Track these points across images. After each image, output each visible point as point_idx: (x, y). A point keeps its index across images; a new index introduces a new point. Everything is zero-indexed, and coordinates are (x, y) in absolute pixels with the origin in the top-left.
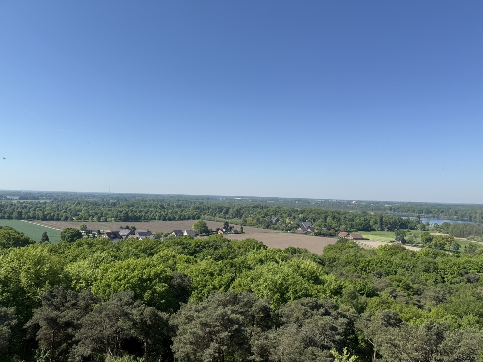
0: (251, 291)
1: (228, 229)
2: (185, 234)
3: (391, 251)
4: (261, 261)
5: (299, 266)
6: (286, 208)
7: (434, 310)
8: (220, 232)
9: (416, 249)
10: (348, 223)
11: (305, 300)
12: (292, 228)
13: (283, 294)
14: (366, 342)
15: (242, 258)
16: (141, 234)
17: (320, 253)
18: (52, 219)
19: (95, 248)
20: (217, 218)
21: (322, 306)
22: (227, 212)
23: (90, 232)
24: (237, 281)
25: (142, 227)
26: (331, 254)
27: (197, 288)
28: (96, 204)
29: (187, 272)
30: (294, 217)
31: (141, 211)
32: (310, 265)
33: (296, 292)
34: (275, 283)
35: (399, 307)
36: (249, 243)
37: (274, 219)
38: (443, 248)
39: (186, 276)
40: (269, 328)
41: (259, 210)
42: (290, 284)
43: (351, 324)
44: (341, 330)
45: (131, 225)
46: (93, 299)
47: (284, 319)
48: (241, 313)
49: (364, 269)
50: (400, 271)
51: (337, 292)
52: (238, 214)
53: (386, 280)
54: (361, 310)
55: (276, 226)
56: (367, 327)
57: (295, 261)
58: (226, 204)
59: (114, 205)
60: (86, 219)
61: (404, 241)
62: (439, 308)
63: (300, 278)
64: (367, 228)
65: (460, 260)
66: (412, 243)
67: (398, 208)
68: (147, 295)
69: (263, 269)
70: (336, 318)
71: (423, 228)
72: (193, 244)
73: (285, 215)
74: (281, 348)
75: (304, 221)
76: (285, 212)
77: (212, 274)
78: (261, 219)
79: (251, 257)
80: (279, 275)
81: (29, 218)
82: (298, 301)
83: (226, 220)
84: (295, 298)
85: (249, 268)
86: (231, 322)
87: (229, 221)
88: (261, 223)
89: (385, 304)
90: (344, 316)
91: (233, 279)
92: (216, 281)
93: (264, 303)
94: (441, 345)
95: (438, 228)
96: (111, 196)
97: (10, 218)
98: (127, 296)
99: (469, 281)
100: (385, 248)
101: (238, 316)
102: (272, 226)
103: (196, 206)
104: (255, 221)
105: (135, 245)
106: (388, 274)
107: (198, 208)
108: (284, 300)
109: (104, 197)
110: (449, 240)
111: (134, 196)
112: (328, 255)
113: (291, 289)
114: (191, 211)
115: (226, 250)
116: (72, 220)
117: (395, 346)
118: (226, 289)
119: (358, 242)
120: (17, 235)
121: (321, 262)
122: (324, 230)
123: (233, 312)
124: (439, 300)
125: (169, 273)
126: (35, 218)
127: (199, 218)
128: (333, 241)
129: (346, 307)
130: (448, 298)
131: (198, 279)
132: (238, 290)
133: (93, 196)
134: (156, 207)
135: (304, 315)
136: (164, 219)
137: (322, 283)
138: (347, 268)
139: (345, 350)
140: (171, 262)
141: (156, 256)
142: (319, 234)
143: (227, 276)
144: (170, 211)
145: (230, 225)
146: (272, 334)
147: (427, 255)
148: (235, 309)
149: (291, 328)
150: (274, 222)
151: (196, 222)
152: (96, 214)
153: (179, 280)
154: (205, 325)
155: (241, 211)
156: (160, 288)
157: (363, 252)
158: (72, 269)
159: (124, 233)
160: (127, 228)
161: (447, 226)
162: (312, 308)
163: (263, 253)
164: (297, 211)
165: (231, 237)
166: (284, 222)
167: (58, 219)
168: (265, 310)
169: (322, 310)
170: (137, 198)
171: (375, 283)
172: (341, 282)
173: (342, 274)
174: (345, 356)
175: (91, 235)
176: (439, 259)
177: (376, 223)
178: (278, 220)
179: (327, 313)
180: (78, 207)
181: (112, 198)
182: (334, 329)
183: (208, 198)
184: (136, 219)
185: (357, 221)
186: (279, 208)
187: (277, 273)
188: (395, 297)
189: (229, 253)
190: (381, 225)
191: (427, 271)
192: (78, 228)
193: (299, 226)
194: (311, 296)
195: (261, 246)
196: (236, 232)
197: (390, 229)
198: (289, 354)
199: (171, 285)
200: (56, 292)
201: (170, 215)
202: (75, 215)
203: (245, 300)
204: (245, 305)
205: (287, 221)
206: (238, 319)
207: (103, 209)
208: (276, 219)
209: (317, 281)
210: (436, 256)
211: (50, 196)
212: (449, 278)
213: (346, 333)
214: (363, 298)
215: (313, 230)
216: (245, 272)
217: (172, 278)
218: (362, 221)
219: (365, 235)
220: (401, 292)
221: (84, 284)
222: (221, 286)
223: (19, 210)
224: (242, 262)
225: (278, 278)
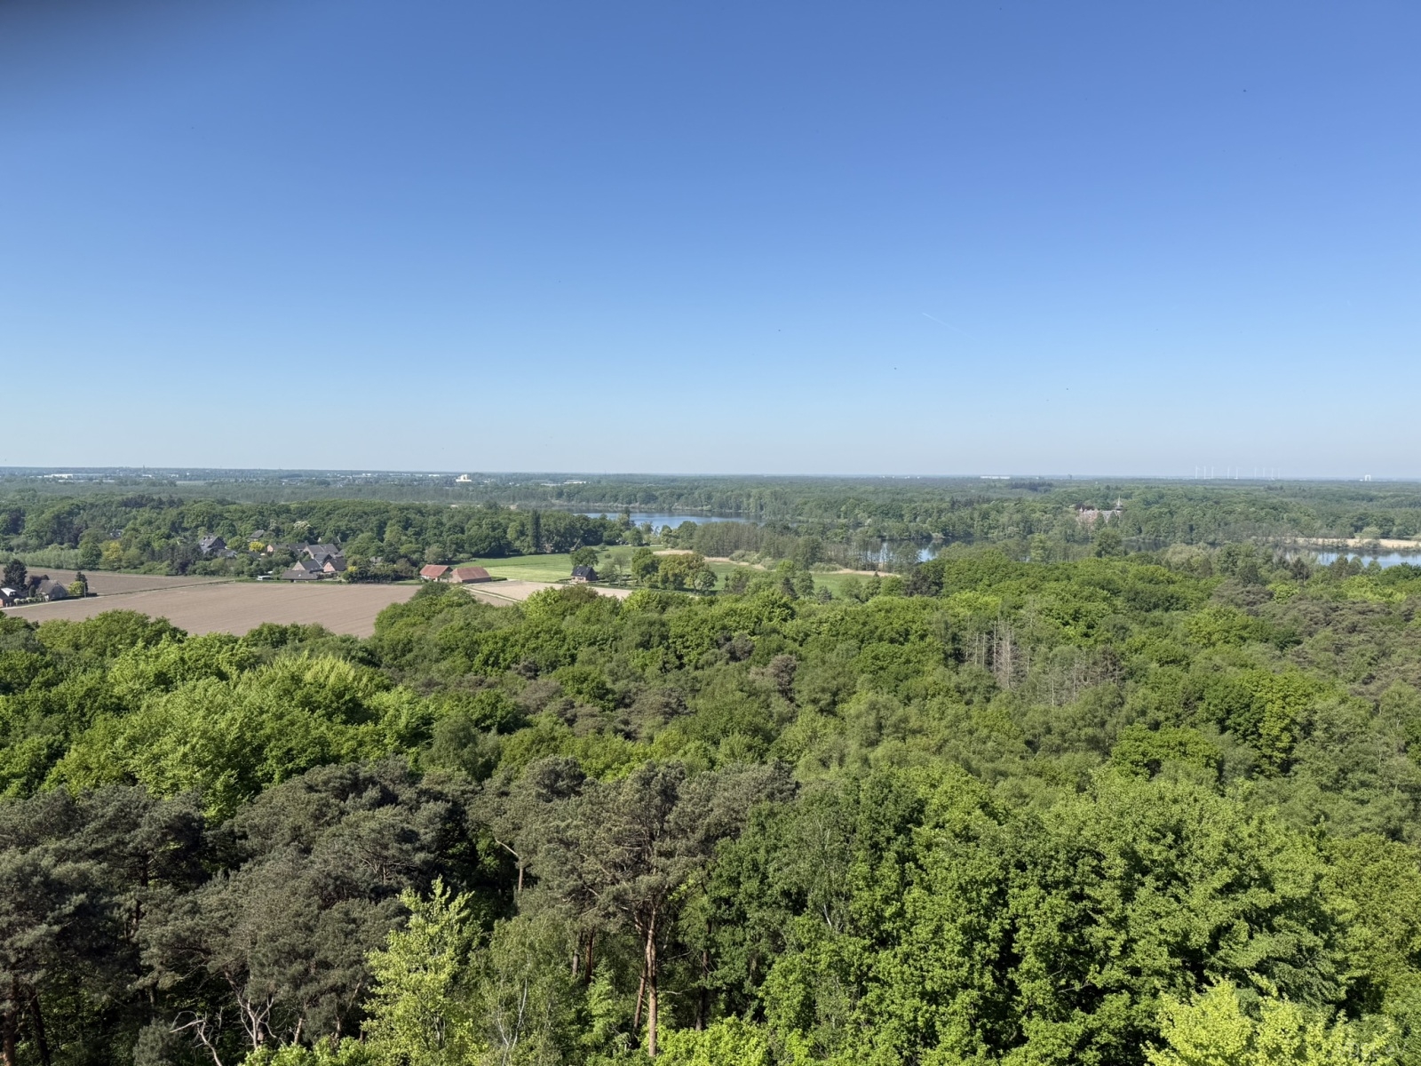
0: (130, 779)
1: (23, 585)
3: (561, 603)
4: (164, 681)
5: (296, 680)
6: (247, 503)
7: (660, 736)
9: (622, 594)
10: (447, 538)
11: (319, 774)
12: (271, 565)
13: (244, 772)
14: (498, 852)
15: (88, 680)
17: (365, 632)
21: (371, 781)
22: (13, 526)
24: (72, 756)
26: (399, 632)
30: (278, 532)
32: (332, 670)
33: (289, 755)
34: (216, 742)
35: (579, 744)
36: (115, 627)
37: (205, 543)
38: (680, 586)
40: (203, 878)
41: (146, 513)
42: (269, 738)
43: (456, 813)
44: (427, 836)
47: (253, 842)
48: (97, 855)
49: (492, 661)
50: (584, 653)
51: (417, 735)
52: (63, 529)
53: (548, 681)
54: (483, 771)
55: (213, 564)
56: (499, 812)
57: (285, 663)
58: (10, 497)
61: (592, 577)
62: (672, 731)
63: (302, 715)
64: (501, 550)
65: (716, 610)
66: (611, 580)
67: (579, 489)
69: (175, 704)
70: (414, 807)
71: (638, 539)
73: (243, 527)
74: (246, 927)
75: (313, 542)
76: (244, 515)
78: (156, 545)
79: (123, 673)
80: (229, 715)
82: (296, 780)
83: (14, 556)
84: (287, 775)
85: (119, 708)
86: (58, 889)
87: (26, 557)
88: (156, 556)
89: (548, 742)
90: (438, 797)
91: (56, 753)
93: (178, 809)
94: (670, 817)
95: (671, 538)
99: (734, 657)
100: (546, 599)
101: (83, 866)
102: (200, 564)
104: (133, 551)
106: (553, 666)
108: (249, 785)
110: (694, 566)
112: (390, 635)
113: (272, 752)
115: (21, 659)
117: (567, 844)
118: (28, 789)
119: (476, 590)
121: (370, 659)
122: (378, 564)
123: (62, 856)
124: (671, 712)
128: (403, 593)
129: (443, 773)
130: (689, 703)
132: (76, 786)
135: (318, 817)
137: (374, 716)
138: (444, 665)
139: (438, 885)
142: (363, 577)
143: (29, 745)
145: (32, 571)
146: (211, 896)
147: (644, 606)
148: (73, 845)
149: (278, 862)
150: (205, 549)
155: (77, 521)
157: (489, 616)
161: (689, 529)
162: (342, 794)
163: (170, 653)
164: (288, 511)
165: (41, 613)
166: (242, 548)
168: (186, 828)
169: (372, 793)
171: (521, 692)
172: (428, 703)
173: (430, 684)
174: (438, 901)
176: (672, 613)
177: (522, 533)
178: (220, 543)
179: (388, 798)
182: (408, 836)
185: (473, 531)
186: (222, 502)
187: (224, 709)
188: (571, 722)
189: (33, 670)
190: (537, 537)
191: (645, 645)
193: (294, 558)
194: (337, 759)
195: (158, 632)
196: (59, 595)
197: (560, 549)
198: (272, 938)
203: (110, 811)
204: (111, 826)
205: (254, 544)
206: (83, 875)
208: (213, 539)
209: (356, 712)
210: (664, 606)
212: (693, 655)
213: (443, 842)
214: (492, 738)
215: (340, 565)
216: (100, 723)
218: (485, 530)
219: (494, 568)
220: (586, 706)
222: (6, 781)
224: (90, 693)
225: (228, 725)
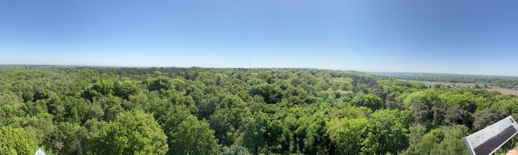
1: (486, 86)
2: (471, 88)
4: (501, 99)
5: (515, 101)
6: (508, 80)
8: (483, 88)
12: (511, 87)
15: (494, 97)
16: (457, 87)
18: (431, 81)
19: (446, 90)
20: (482, 83)
22: (485, 81)
23: (442, 85)
24: (493, 105)
25: (457, 84)
27: (479, 106)
28: (443, 77)
29: (475, 100)
30: (512, 84)
31: (457, 80)
33: (515, 110)
34: (507, 107)
36: (495, 92)
37: (503, 84)
39: (475, 102)
41: (498, 80)
42: (513, 108)
45: (454, 84)
46: (448, 106)
52: (490, 82)
55: (504, 87)
58: (485, 78)
59: (448, 77)
60: (440, 81)
68: (463, 106)
69: (503, 102)
72: (475, 91)
73: (508, 83)
75: (515, 85)
76: (508, 81)
77: (484, 102)
78: (498, 84)
79: (497, 97)
80: (509, 104)
81: (425, 81)
83: (485, 84)
85: (497, 101)
87: (486, 84)
88: (498, 85)
91: (492, 104)
92: (485, 104)
96: (447, 74)
97: (421, 80)
98: (458, 106)
101: (496, 117)
102: (503, 86)
103: (474, 78)
104: (496, 84)
105: (457, 90)
107: (475, 79)
109: (445, 75)
111: (454, 75)
113: (513, 109)
114: (473, 80)
115: (487, 94)
116: (437, 81)
118: (489, 108)
120: (424, 85)
125: (470, 100)
126: (427, 81)
127: (475, 83)
131: (479, 103)
133: (442, 74)
134: (461, 78)
136: (464, 83)
140: (469, 96)
141: (464, 94)
143: (489, 103)
144: (466, 80)
145: (487, 86)
150: (503, 85)
151: (475, 84)
152: (443, 80)
153: (473, 103)
154: (485, 118)
155: (491, 81)
156: (467, 105)
158: (441, 96)
159: (452, 86)
160: (453, 85)
163: (501, 96)
164: (513, 81)
165: (488, 90)
166: (507, 85)
167: (433, 81)
170: (455, 75)
175: (442, 87)
178: (505, 84)
180: (438, 78)
181: (448, 75)
183: (479, 76)
184: (455, 82)
186: (505, 80)
187: (508, 103)
192: (439, 84)
193: (513, 87)
195: (500, 94)
196: (489, 88)
199: (470, 104)
200: (437, 103)
201: (466, 81)
202: (438, 80)
203: (498, 112)
205: (509, 85)
207: (445, 79)
208: (504, 84)
211: (430, 74)
216: (495, 102)
217: (471, 102)
221: (444, 101)
222: (487, 106)
223: (423, 78)
224: (494, 99)
225: (508, 105)
